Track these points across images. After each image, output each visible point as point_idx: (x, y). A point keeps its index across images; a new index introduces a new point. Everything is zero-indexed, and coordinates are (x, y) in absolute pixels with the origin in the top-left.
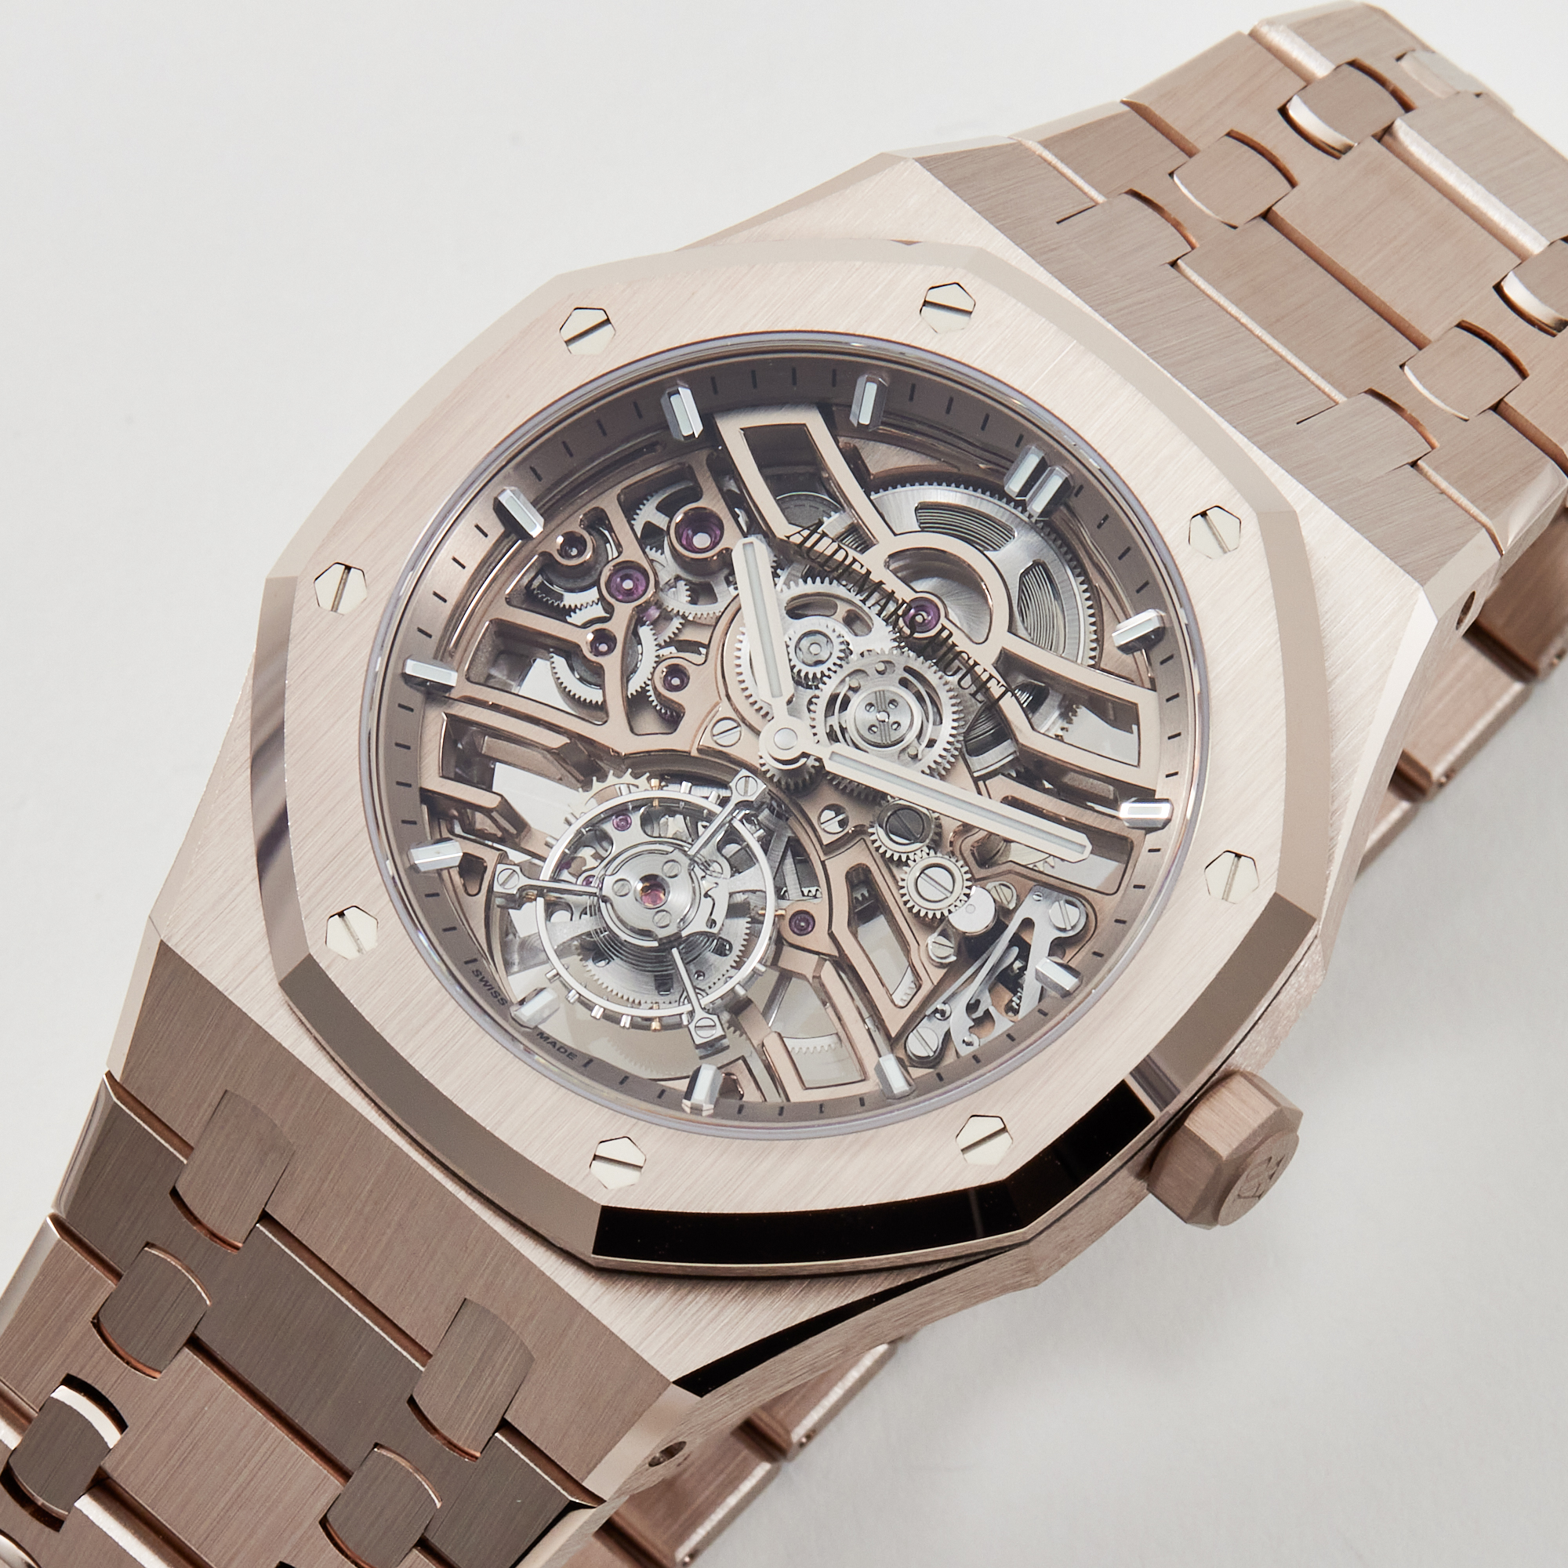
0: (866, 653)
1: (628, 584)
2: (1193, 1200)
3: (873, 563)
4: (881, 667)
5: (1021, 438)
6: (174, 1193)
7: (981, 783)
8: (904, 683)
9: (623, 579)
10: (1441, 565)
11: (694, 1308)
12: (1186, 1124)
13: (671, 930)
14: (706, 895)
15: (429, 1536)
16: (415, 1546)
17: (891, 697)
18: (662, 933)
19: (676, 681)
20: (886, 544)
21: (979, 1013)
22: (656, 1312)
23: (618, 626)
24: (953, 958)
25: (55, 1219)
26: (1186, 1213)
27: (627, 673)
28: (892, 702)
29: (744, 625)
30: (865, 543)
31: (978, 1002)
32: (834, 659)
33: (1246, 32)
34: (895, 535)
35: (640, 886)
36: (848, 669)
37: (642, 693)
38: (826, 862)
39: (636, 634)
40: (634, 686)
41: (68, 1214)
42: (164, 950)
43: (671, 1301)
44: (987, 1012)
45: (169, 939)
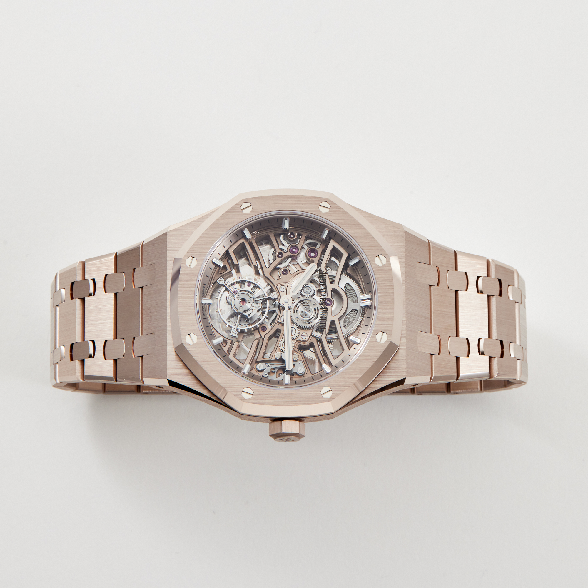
0: (314, 299)
1: (294, 250)
2: (273, 433)
3: (330, 287)
4: (314, 304)
5: (371, 291)
6: (135, 269)
7: (311, 336)
8: (315, 310)
9: (293, 248)
10: (415, 376)
11: (182, 371)
12: (283, 421)
13: (241, 312)
14: (252, 310)
15: (117, 360)
16: (114, 359)
17: (310, 310)
18: (239, 311)
19: (285, 272)
20: (335, 286)
21: (273, 371)
22: (176, 366)
23: (285, 255)
24: (278, 359)
25: (117, 253)
26: (270, 434)
27: (280, 263)
28: (310, 311)
29: (301, 276)
30: (332, 282)
31: (275, 369)
32: (310, 295)
33: (487, 258)
34: (338, 286)
35: (241, 300)
36: (309, 299)
37: (279, 269)
38: (276, 324)
39: (288, 258)
40: (279, 266)
41: (119, 255)
42: (166, 234)
43: (180, 367)
44: (274, 372)
45: (168, 233)
